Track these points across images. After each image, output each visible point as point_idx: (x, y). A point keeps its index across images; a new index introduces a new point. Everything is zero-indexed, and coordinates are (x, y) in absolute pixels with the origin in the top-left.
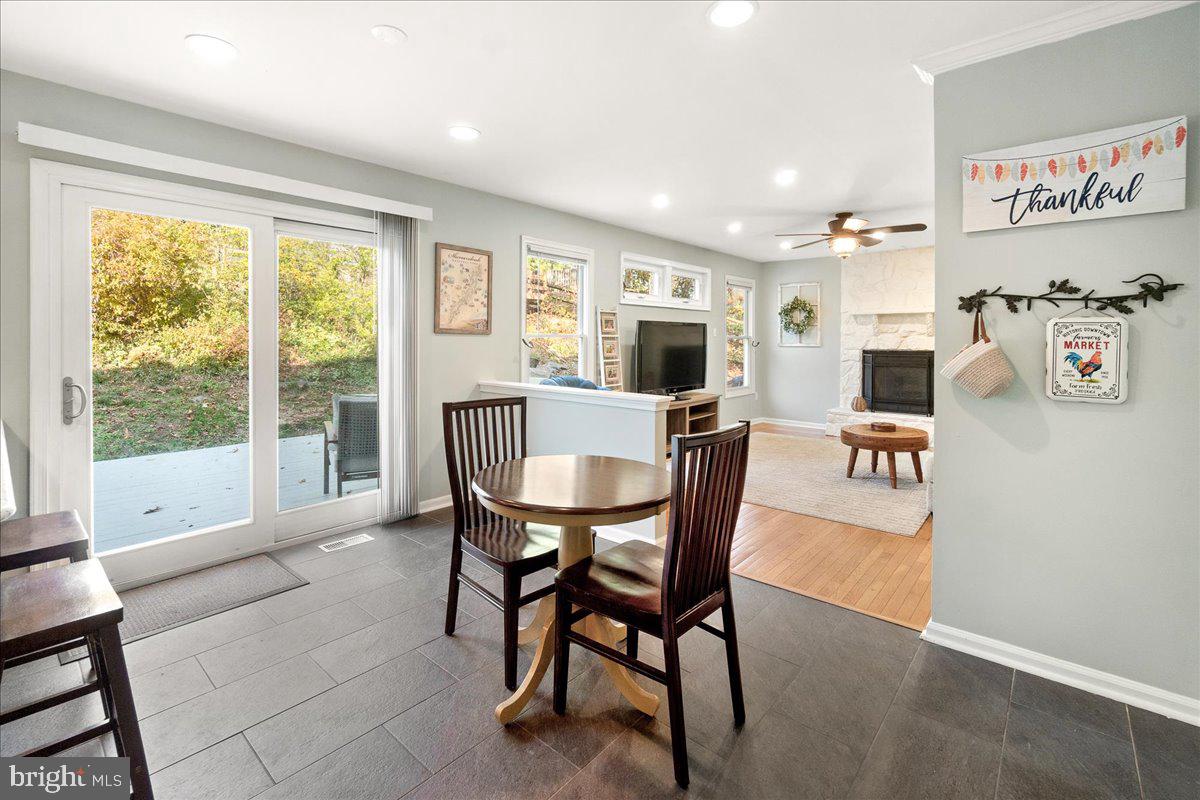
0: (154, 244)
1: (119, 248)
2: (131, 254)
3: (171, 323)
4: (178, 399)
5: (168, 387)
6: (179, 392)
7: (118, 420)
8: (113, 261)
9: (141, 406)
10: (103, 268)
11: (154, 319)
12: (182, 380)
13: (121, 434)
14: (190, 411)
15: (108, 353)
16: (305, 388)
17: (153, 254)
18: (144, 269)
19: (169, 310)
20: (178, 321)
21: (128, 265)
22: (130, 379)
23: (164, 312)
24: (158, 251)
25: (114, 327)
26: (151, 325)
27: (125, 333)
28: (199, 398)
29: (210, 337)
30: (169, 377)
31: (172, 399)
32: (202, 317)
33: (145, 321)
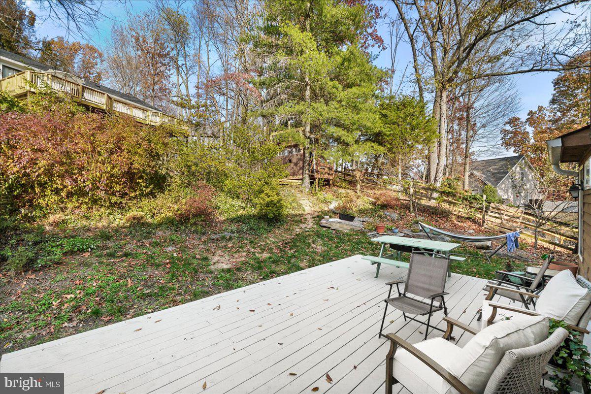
0: (140, 144)
1: (119, 147)
2: (126, 151)
3: (147, 196)
4: (157, 250)
5: (150, 240)
6: (157, 244)
7: (123, 270)
8: (115, 156)
9: (134, 257)
10: (109, 160)
11: (137, 193)
12: (157, 235)
13: (125, 283)
14: (168, 261)
15: (111, 217)
16: (230, 238)
17: (139, 151)
18: (134, 161)
19: (147, 187)
20: (152, 195)
21: (124, 158)
22: (126, 235)
23: (144, 189)
24: (142, 149)
25: (114, 199)
26: (136, 197)
27: (121, 203)
28: (170, 248)
29: (173, 206)
30: (149, 233)
31: (154, 250)
32: (166, 192)
33: (133, 195)
